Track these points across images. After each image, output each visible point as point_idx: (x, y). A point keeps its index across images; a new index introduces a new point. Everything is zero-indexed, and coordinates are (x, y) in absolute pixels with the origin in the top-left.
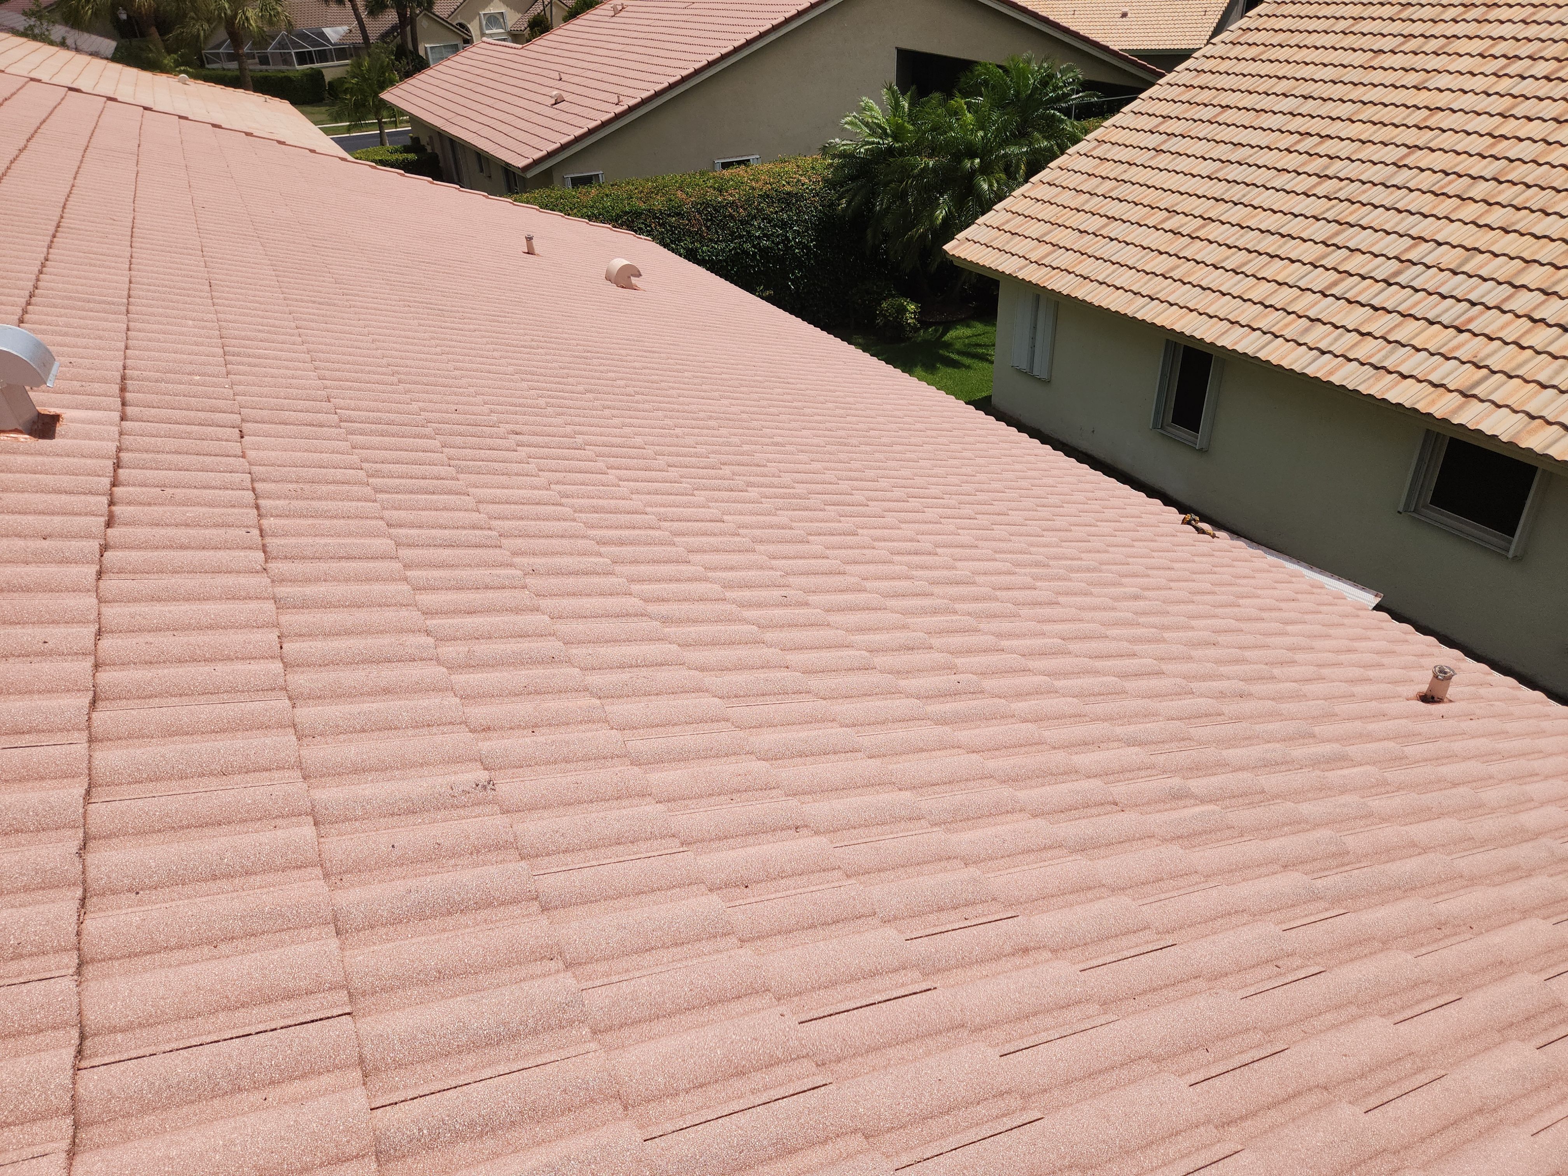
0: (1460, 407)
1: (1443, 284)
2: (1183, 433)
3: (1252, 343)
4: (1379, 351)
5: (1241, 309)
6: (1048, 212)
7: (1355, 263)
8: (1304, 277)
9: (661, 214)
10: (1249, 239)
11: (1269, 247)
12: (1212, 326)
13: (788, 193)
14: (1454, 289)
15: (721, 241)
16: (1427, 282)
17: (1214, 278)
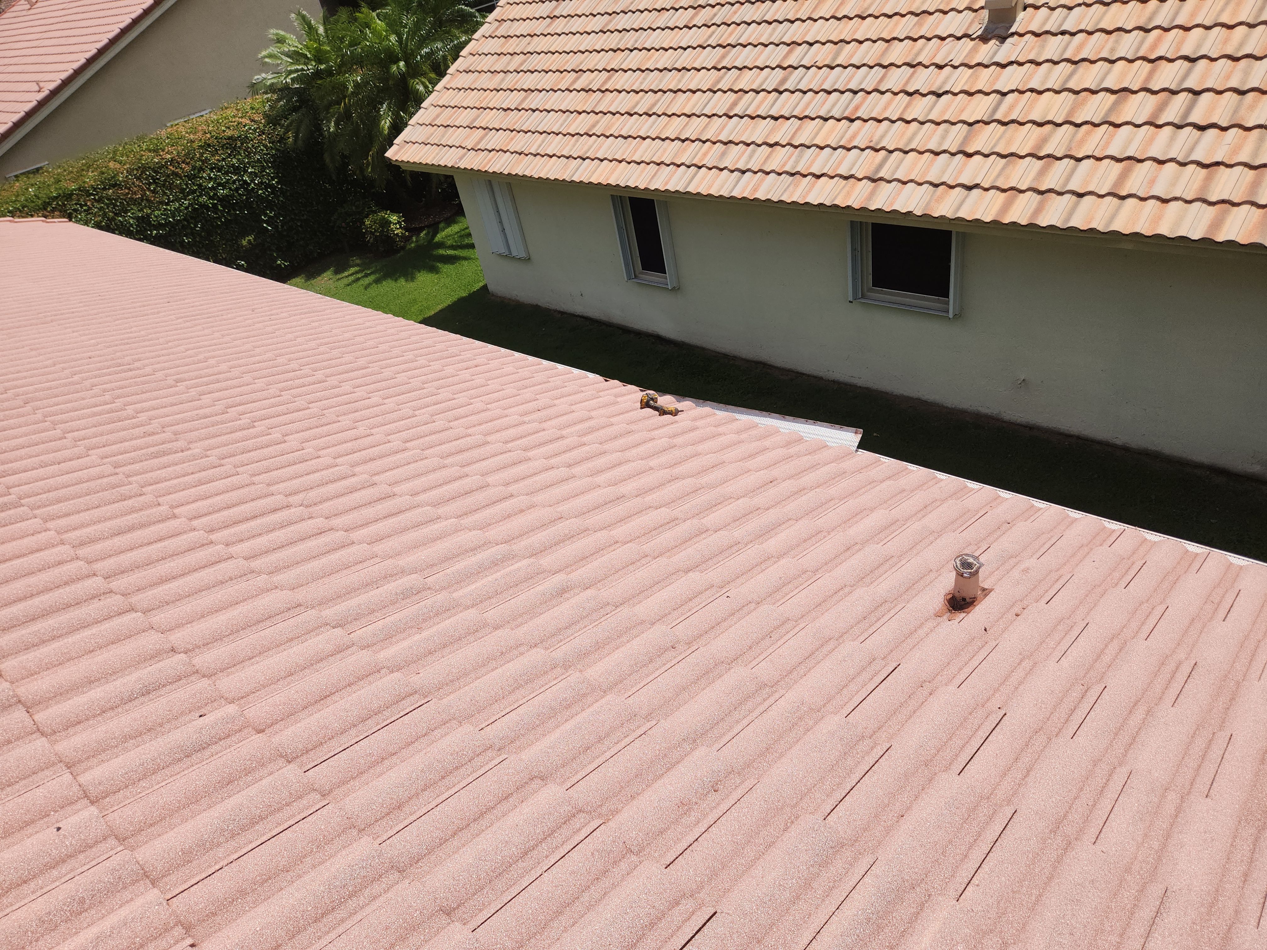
0: (872, 193)
1: (824, 80)
2: (653, 277)
3: (681, 179)
4: (790, 158)
5: (661, 150)
6: (471, 99)
7: (746, 80)
8: (707, 104)
9: (95, 189)
10: (652, 81)
11: (671, 83)
12: (642, 172)
13: (230, 138)
14: (835, 83)
15: (172, 202)
16: (810, 82)
17: (630, 126)
